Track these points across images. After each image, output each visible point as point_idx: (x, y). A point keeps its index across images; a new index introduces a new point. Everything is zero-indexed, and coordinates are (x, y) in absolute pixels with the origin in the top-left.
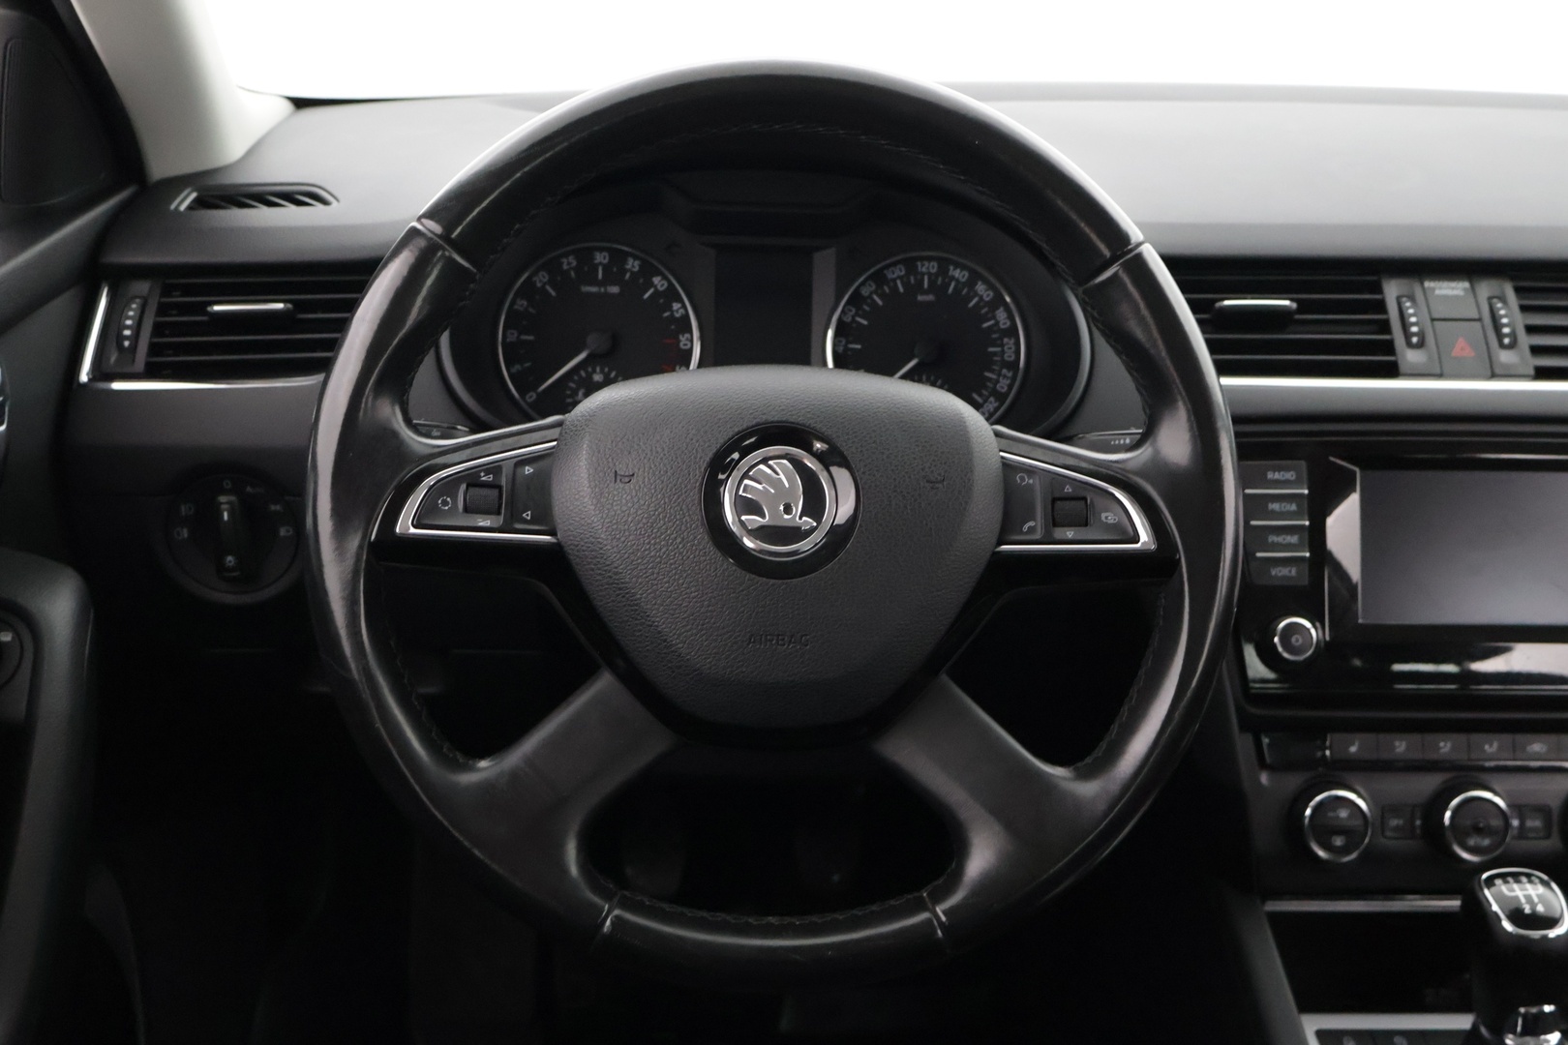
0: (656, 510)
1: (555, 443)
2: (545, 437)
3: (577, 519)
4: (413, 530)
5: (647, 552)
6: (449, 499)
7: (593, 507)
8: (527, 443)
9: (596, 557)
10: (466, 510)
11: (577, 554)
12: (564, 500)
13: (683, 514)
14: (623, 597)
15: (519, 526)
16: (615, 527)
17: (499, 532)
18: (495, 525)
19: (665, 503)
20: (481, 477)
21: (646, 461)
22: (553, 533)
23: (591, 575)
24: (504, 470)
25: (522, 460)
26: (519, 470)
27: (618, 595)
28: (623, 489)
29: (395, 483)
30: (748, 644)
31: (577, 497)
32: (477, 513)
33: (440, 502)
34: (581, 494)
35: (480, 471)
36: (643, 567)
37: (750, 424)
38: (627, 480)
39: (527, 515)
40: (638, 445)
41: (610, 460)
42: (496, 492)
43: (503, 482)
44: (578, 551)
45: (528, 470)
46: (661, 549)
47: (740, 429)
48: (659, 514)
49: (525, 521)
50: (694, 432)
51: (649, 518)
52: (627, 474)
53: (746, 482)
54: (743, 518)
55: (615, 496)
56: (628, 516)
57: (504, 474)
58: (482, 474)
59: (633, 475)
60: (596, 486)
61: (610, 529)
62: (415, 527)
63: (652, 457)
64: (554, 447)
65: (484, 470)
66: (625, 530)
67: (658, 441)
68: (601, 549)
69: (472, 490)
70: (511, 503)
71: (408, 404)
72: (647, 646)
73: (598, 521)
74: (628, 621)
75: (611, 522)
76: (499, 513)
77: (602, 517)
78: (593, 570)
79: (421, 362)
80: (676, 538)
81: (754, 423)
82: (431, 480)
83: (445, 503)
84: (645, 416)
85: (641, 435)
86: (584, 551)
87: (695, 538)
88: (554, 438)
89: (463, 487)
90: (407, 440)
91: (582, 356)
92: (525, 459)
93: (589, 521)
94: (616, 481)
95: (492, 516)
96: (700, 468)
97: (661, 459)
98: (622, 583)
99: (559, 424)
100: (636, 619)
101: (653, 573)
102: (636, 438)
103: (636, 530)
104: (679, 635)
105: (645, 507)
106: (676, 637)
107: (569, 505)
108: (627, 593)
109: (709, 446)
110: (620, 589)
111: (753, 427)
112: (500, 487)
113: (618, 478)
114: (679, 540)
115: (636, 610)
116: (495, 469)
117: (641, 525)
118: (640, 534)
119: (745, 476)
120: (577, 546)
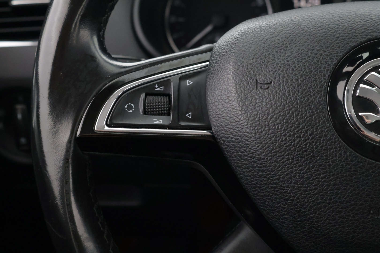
0: (290, 110)
1: (208, 63)
2: (200, 59)
3: (228, 118)
4: (107, 128)
5: (283, 143)
6: (132, 105)
7: (239, 109)
8: (188, 64)
9: (243, 147)
10: (145, 112)
11: (228, 144)
12: (216, 103)
13: (313, 112)
14: (265, 177)
15: (183, 123)
16: (258, 123)
17: (169, 129)
18: (167, 123)
19: (297, 104)
20: (155, 88)
21: (280, 72)
22: (208, 128)
23: (239, 160)
24: (172, 83)
25: (185, 76)
26: (182, 83)
27: (260, 176)
28: (263, 94)
29: (94, 93)
30: (368, 215)
31: (227, 101)
32: (153, 114)
33: (126, 107)
34: (230, 99)
35: (155, 84)
36: (280, 154)
37: (363, 40)
38: (266, 86)
39: (189, 115)
40: (273, 60)
41: (252, 72)
42: (167, 98)
43: (172, 93)
44: (229, 142)
45: (189, 82)
46: (294, 140)
47: (355, 44)
48: (293, 113)
49: (188, 120)
50: (317, 48)
51: (285, 115)
52: (266, 82)
53: (361, 85)
54: (360, 114)
55: (256, 99)
56: (268, 115)
57: (172, 86)
58: (156, 86)
59: (271, 83)
60: (241, 93)
61: (254, 125)
62: (108, 126)
63: (285, 69)
64: (207, 66)
65: (158, 84)
66: (265, 126)
67: (289, 56)
68: (247, 140)
69: (149, 98)
70: (178, 108)
71: (104, 38)
72: (284, 214)
73: (244, 119)
74: (268, 196)
75: (254, 119)
76: (169, 114)
77: (247, 116)
78: (240, 156)
79: (112, 8)
80: (306, 131)
81: (366, 39)
82: (118, 92)
83: (130, 108)
84: (278, 38)
85: (275, 53)
86: (233, 142)
87: (322, 131)
88: (207, 60)
89: (143, 96)
90: (103, 63)
91: (209, 28)
92: (187, 75)
93: (237, 119)
94: (257, 88)
95: (165, 117)
96: (325, 76)
97: (293, 70)
98: (265, 167)
99: (210, 50)
100: (276, 195)
101: (288, 159)
102: (271, 55)
103: (274, 125)
104: (311, 207)
105: (281, 107)
106: (308, 208)
107: (220, 107)
108: (268, 175)
109: (331, 59)
110: (263, 171)
111: (366, 42)
112: (169, 95)
113: (259, 85)
114: (309, 132)
115: (275, 188)
116: (165, 82)
117: (278, 121)
118: (278, 129)
119: (361, 81)
120: (227, 138)
